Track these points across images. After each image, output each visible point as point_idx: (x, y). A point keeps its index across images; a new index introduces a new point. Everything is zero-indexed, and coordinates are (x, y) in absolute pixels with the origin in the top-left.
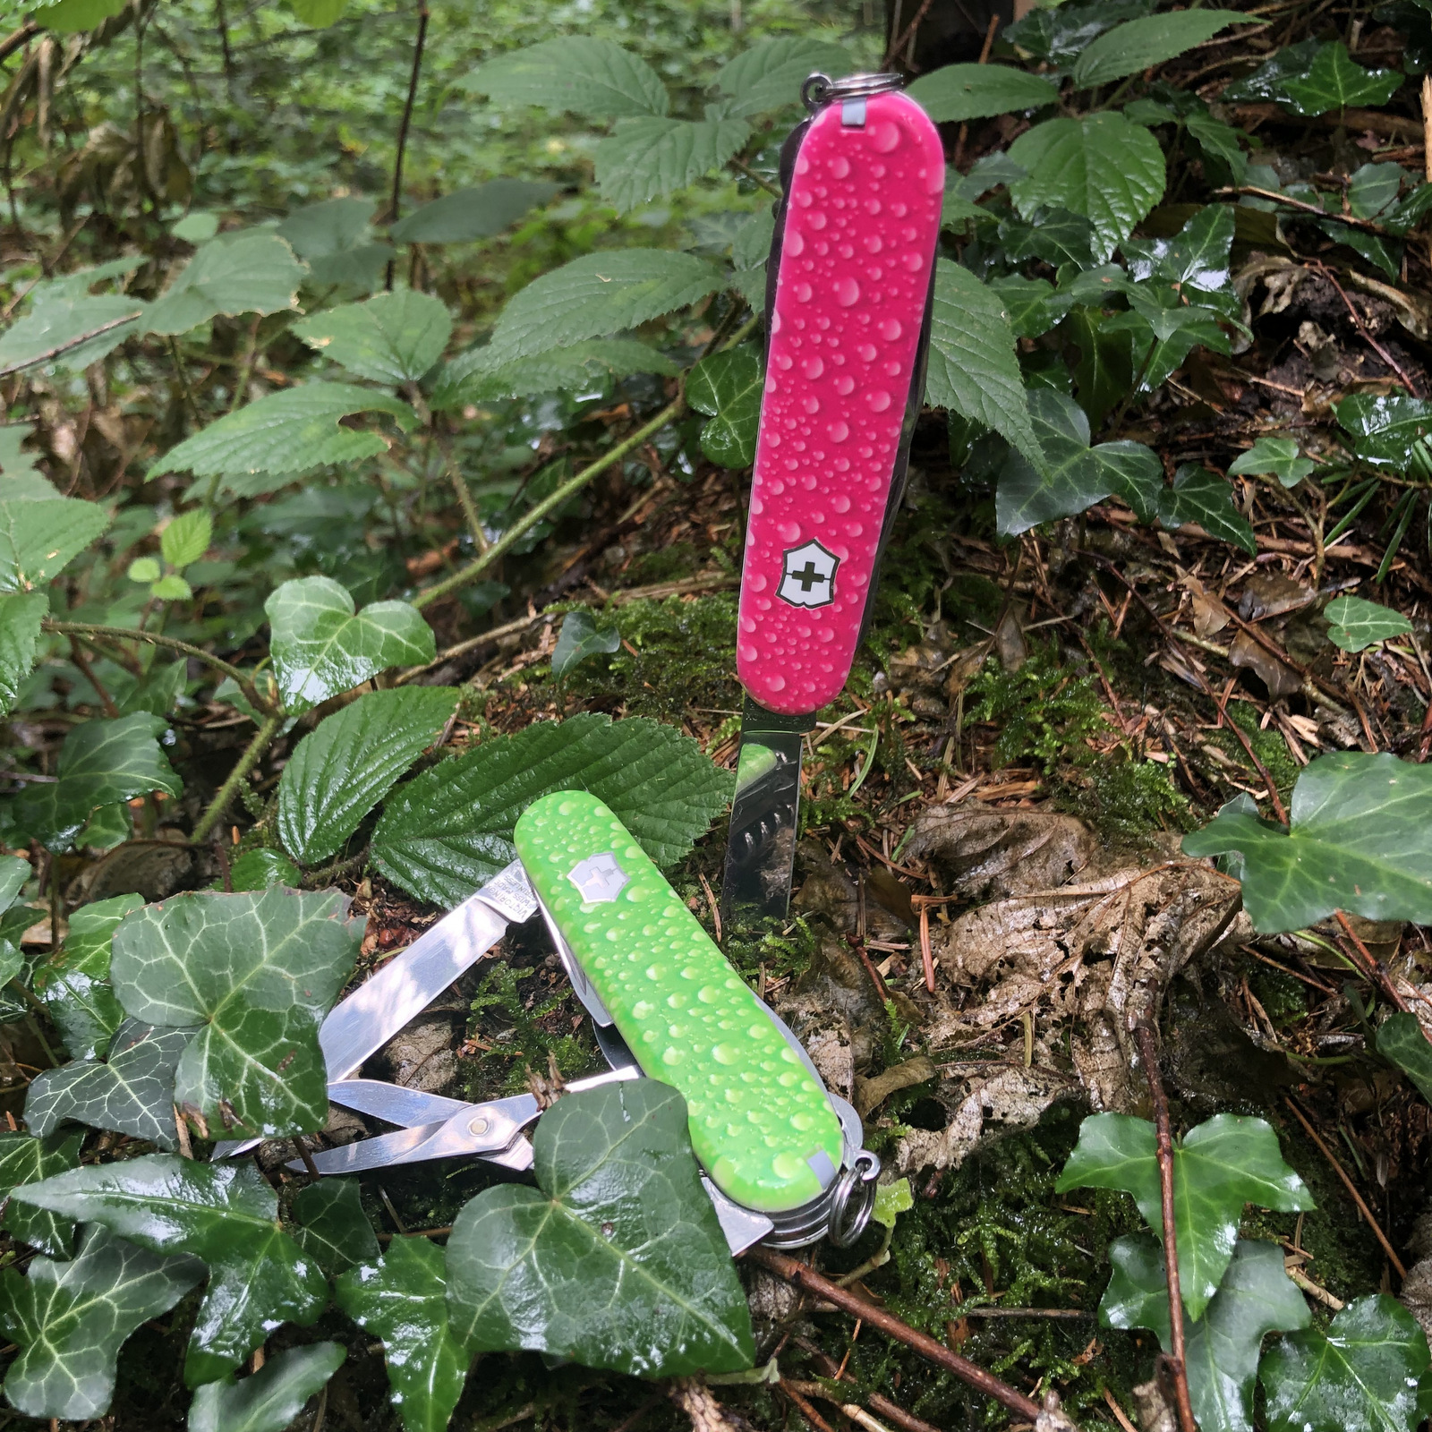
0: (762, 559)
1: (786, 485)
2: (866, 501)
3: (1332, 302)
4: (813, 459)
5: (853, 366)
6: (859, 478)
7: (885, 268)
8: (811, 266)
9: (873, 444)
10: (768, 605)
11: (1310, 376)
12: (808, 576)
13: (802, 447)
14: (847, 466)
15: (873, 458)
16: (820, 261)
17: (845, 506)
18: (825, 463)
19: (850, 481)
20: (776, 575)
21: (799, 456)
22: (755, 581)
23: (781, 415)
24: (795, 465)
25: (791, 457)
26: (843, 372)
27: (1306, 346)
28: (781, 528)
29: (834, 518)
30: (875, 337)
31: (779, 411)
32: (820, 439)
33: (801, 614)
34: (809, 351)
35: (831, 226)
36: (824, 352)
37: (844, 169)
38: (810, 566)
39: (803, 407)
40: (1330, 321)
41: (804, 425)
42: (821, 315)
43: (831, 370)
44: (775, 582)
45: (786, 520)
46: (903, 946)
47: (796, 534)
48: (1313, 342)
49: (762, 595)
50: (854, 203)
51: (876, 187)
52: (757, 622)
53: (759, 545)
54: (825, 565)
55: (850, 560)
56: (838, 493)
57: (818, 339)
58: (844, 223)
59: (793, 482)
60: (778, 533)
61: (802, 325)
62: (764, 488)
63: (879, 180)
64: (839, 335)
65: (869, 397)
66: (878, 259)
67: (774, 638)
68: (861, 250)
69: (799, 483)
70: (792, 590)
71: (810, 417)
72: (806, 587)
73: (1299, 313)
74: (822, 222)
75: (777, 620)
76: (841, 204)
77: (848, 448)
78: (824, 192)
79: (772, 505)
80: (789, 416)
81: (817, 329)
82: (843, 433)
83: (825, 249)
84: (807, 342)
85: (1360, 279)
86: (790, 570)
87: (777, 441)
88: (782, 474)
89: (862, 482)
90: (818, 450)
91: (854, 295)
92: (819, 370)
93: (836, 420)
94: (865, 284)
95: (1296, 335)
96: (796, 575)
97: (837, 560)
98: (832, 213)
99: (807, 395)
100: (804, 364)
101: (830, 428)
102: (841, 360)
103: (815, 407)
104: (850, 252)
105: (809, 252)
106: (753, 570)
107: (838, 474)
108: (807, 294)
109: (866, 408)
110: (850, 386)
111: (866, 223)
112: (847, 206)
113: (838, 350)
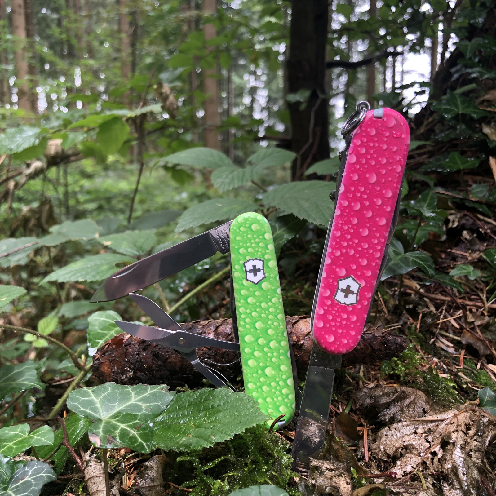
0: (329, 282)
1: (341, 252)
2: (373, 262)
4: (353, 242)
5: (372, 207)
6: (371, 251)
7: (387, 170)
8: (358, 167)
9: (378, 238)
10: (329, 303)
12: (347, 291)
13: (349, 237)
14: (367, 246)
15: (377, 244)
16: (362, 165)
17: (365, 262)
18: (359, 245)
19: (368, 252)
20: (334, 289)
21: (347, 240)
22: (325, 292)
23: (342, 224)
24: (345, 244)
25: (344, 241)
26: (367, 208)
28: (337, 270)
29: (360, 267)
30: (382, 196)
31: (341, 222)
32: (356, 234)
33: (343, 307)
34: (355, 199)
35: (367, 152)
36: (361, 200)
37: (374, 132)
38: (349, 287)
39: (351, 221)
41: (351, 228)
42: (361, 186)
43: (363, 207)
44: (333, 293)
45: (340, 267)
47: (343, 273)
48: (468, 237)
49: (327, 298)
50: (377, 145)
51: (385, 139)
52: (324, 310)
53: (328, 277)
54: (355, 287)
55: (365, 286)
56: (362, 257)
57: (359, 195)
58: (372, 152)
59: (344, 251)
60: (336, 272)
61: (353, 189)
62: (332, 253)
63: (387, 137)
64: (367, 194)
65: (377, 219)
66: (384, 166)
67: (331, 318)
68: (378, 162)
69: (347, 252)
70: (340, 297)
71: (353, 225)
72: (346, 296)
73: (462, 227)
74: (364, 151)
75: (333, 310)
76: (372, 145)
77: (367, 239)
78: (365, 140)
79: (335, 261)
80: (345, 224)
81: (359, 191)
82: (366, 233)
83: (364, 161)
84: (355, 196)
85: (481, 217)
86: (340, 288)
87: (339, 234)
88: (340, 247)
89: (372, 253)
90: (356, 239)
91: (374, 179)
92: (358, 207)
93: (364, 227)
94: (379, 175)
96: (342, 290)
97: (360, 285)
98: (368, 148)
99: (353, 216)
100: (353, 204)
101: (361, 230)
102: (367, 204)
103: (355, 221)
104: (373, 163)
105: (358, 162)
106: (324, 288)
107: (363, 249)
108: (356, 177)
109: (376, 224)
110: (370, 214)
111: (381, 153)
112: (374, 146)
113: (366, 200)
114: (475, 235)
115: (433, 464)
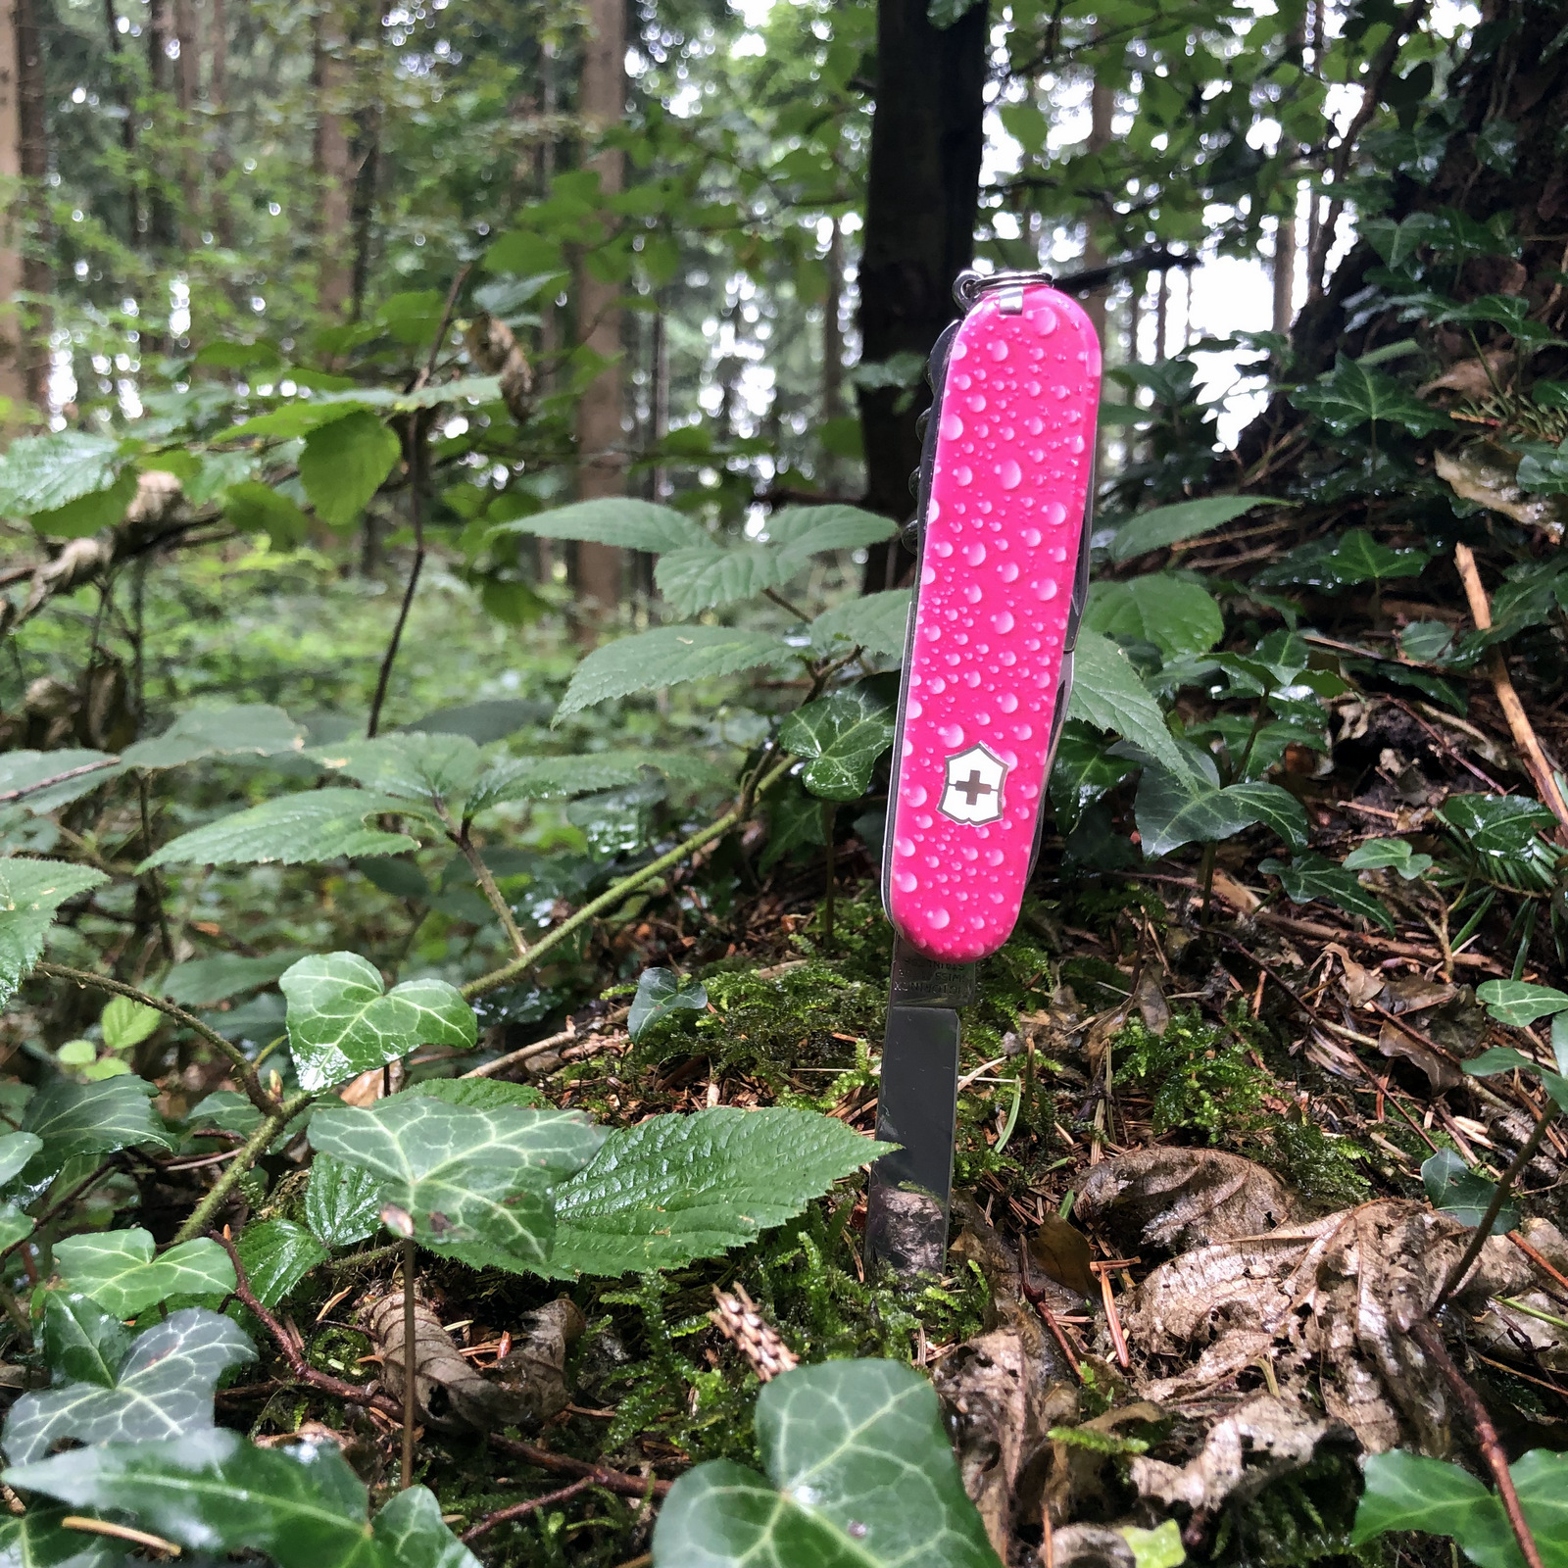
0: (921, 768)
1: (948, 682)
2: (1034, 700)
3: (1410, 730)
4: (976, 653)
5: (1016, 551)
6: (1027, 673)
7: (1048, 450)
8: (971, 449)
9: (1040, 635)
10: (928, 822)
11: (1399, 802)
12: (973, 787)
13: (964, 639)
14: (1013, 660)
15: (1040, 652)
16: (980, 442)
17: (1012, 705)
18: (991, 658)
19: (1017, 677)
20: (936, 786)
21: (960, 650)
22: (914, 795)
23: (941, 606)
24: (956, 660)
25: (951, 652)
26: (1006, 558)
27: (1389, 772)
28: (942, 731)
29: (1001, 719)
30: (1040, 521)
31: (938, 602)
32: (984, 631)
33: (966, 833)
34: (971, 537)
35: (991, 407)
36: (986, 537)
37: (1003, 352)
38: (975, 775)
39: (965, 597)
40: (1408, 748)
41: (967, 616)
42: (982, 499)
43: (994, 556)
44: (936, 795)
45: (947, 723)
46: (1083, 1319)
47: (958, 737)
48: (1396, 768)
49: (922, 810)
50: (1014, 385)
51: (1036, 369)
52: (916, 843)
53: (919, 752)
54: (992, 772)
55: (1020, 768)
56: (1003, 691)
57: (980, 524)
58: (1004, 405)
59: (955, 679)
60: (940, 737)
61: (963, 509)
62: (923, 688)
63: (1039, 362)
64: (1001, 519)
65: (1034, 585)
66: (1038, 441)
67: (936, 862)
68: (1023, 432)
69: (962, 681)
70: (955, 804)
71: (972, 606)
72: (971, 800)
73: (1379, 739)
74: (981, 404)
75: (940, 840)
76: (1001, 386)
77: (1011, 641)
78: (983, 375)
79: (934, 708)
80: (950, 607)
81: (980, 514)
82: (1008, 624)
83: (985, 432)
84: (969, 528)
85: (1434, 713)
86: (953, 780)
87: (936, 634)
88: (944, 670)
89: (1030, 678)
90: (981, 643)
91: (1015, 478)
92: (980, 556)
93: (1000, 610)
94: (1027, 466)
95: (1378, 763)
96: (960, 786)
97: (1005, 767)
98: (992, 395)
99: (970, 583)
100: (966, 550)
101: (994, 619)
102: (1005, 545)
103: (977, 596)
104: (1011, 434)
105: (969, 435)
106: (911, 784)
107: (1004, 668)
108: (967, 477)
109: (1033, 597)
110: (1014, 573)
111: (1027, 405)
112: (1008, 387)
113: (1000, 535)
114: (1416, 761)
115: (1303, 1336)
